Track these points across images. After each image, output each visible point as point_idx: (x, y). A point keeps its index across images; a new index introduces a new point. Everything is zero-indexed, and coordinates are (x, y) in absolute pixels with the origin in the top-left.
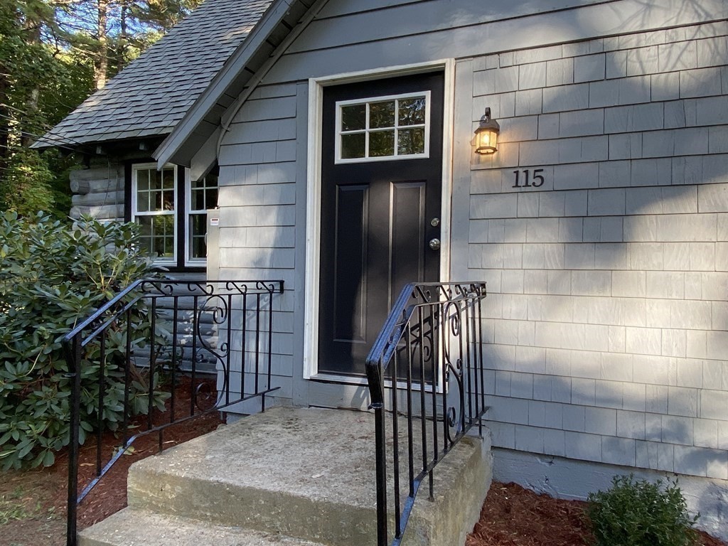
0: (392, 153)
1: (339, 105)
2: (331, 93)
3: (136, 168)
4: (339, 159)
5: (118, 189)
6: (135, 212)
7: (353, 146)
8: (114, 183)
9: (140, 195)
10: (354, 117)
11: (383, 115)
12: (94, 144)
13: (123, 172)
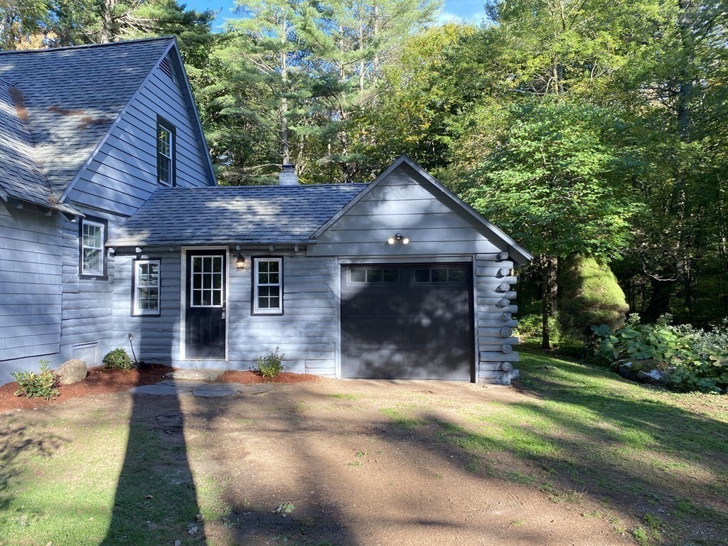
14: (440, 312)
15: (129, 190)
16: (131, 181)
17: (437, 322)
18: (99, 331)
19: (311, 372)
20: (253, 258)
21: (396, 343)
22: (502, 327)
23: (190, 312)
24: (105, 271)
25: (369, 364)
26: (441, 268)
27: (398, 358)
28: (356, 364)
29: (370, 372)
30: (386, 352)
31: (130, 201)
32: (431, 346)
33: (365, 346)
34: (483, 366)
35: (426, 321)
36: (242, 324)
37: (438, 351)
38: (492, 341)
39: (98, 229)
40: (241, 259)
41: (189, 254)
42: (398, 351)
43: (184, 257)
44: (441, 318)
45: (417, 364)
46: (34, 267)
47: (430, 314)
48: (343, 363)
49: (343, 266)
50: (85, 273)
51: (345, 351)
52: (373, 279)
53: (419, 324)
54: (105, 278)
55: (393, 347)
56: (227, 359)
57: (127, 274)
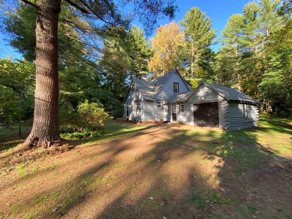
14: (212, 113)
15: (167, 95)
16: (167, 94)
17: (211, 115)
18: (161, 116)
19: (189, 124)
20: (180, 104)
21: (204, 120)
23: (173, 113)
24: (162, 108)
25: (199, 124)
26: (212, 103)
27: (204, 123)
28: (197, 123)
29: (199, 125)
30: (202, 121)
31: (167, 97)
32: (210, 120)
33: (198, 120)
34: (220, 125)
35: (209, 115)
36: (178, 116)
37: (212, 121)
38: (222, 119)
39: (161, 102)
40: (178, 105)
41: (172, 104)
42: (204, 121)
43: (171, 105)
44: (212, 114)
45: (208, 124)
46: (149, 108)
47: (210, 114)
48: (194, 123)
49: (194, 104)
50: (158, 108)
51: (194, 121)
52: (199, 107)
53: (208, 116)
54: (162, 109)
55: (203, 120)
56: (177, 121)
57: (165, 108)
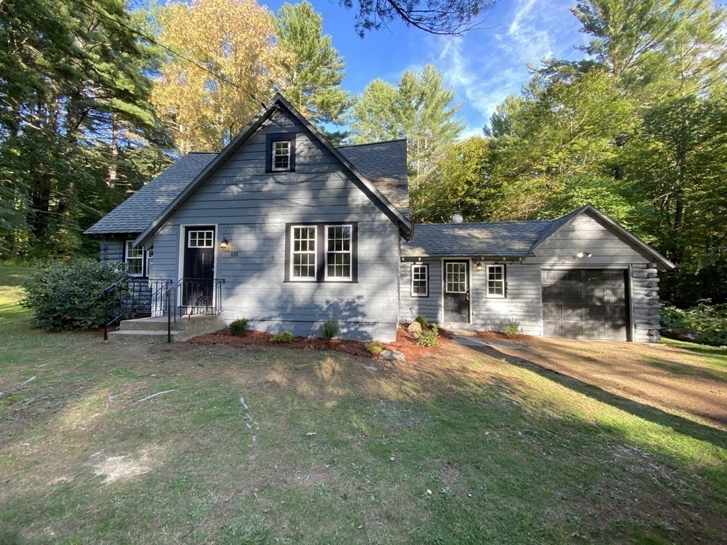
0: (203, 245)
1: (190, 232)
2: (187, 229)
3: (127, 242)
4: (189, 246)
5: (120, 249)
6: (127, 257)
7: (194, 243)
8: (118, 247)
9: (129, 251)
10: (194, 235)
11: (201, 235)
12: (111, 234)
13: (122, 243)
14: (607, 297)
17: (605, 304)
19: (525, 333)
20: (486, 265)
22: (650, 309)
23: (445, 295)
28: (555, 327)
34: (638, 332)
36: (481, 303)
38: (644, 317)
40: (479, 265)
42: (580, 320)
43: (442, 263)
44: (608, 301)
48: (544, 328)
49: (543, 270)
56: (471, 323)
57: (408, 273)
